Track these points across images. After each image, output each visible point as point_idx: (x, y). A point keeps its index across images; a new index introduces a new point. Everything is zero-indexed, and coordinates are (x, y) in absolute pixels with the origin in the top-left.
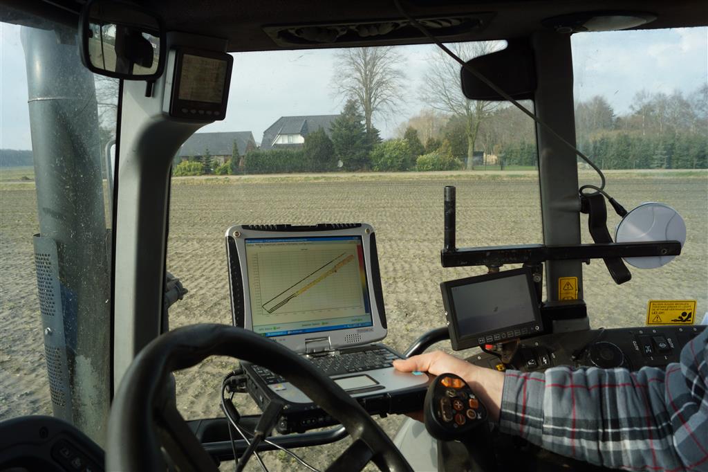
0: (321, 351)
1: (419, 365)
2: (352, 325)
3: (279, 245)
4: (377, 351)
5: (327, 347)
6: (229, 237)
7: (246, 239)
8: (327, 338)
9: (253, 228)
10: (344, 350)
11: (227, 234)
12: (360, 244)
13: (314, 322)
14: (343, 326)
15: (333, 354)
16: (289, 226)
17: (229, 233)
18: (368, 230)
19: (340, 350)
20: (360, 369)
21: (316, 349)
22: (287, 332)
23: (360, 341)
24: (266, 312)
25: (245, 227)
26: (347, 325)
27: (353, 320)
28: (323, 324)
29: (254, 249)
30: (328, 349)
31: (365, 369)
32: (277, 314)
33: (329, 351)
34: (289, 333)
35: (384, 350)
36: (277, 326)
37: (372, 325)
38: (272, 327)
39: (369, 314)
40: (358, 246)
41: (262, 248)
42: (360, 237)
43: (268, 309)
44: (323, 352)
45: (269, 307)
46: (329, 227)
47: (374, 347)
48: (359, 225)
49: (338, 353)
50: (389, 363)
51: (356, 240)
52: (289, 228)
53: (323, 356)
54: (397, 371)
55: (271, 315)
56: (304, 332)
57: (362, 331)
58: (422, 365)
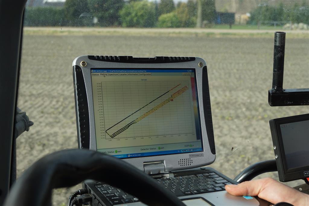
0: (157, 173)
1: (249, 191)
2: (185, 150)
3: (121, 75)
4: (207, 174)
5: (162, 169)
6: (76, 66)
7: (92, 69)
8: (162, 162)
9: (98, 58)
10: (178, 173)
11: (74, 64)
12: (193, 76)
13: (152, 147)
14: (177, 151)
15: (168, 176)
16: (131, 58)
17: (77, 63)
18: (201, 64)
19: (174, 173)
20: (195, 191)
21: (153, 171)
22: (127, 155)
23: (192, 165)
24: (108, 137)
25: (91, 58)
26: (180, 150)
27: (186, 146)
28: (159, 148)
29: (99, 78)
30: (164, 172)
31: (199, 192)
32: (119, 139)
33: (164, 174)
34: (129, 156)
35: (214, 174)
36: (118, 150)
37: (203, 151)
38: (114, 150)
39: (200, 140)
40: (192, 78)
41: (106, 77)
42: (194, 70)
43: (111, 134)
44: (159, 174)
45: (111, 132)
46: (166, 60)
47: (203, 171)
48: (193, 59)
49: (172, 175)
50: (220, 187)
51: (190, 73)
52: (130, 60)
53: (159, 178)
54: (228, 194)
55: (113, 140)
56: (142, 155)
57: (193, 156)
58: (253, 190)
